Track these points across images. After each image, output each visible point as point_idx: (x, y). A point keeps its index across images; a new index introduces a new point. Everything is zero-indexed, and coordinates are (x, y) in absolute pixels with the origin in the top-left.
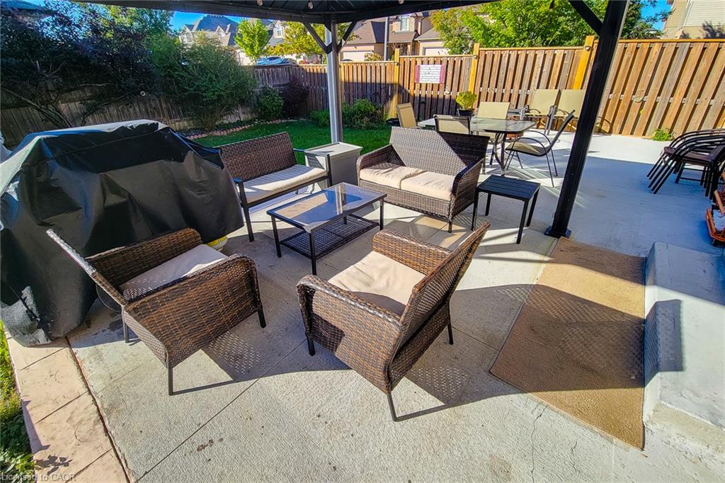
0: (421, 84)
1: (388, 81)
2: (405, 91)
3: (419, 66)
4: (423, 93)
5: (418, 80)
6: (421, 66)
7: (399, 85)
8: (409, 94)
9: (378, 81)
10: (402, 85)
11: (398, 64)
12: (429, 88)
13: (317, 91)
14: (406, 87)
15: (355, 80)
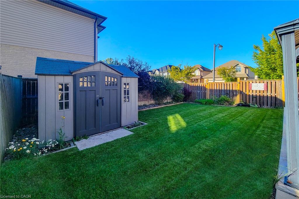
0: (253, 90)
1: (234, 89)
2: (244, 93)
3: (251, 84)
4: (254, 94)
5: (251, 88)
6: (252, 84)
7: (240, 91)
8: (246, 94)
9: (228, 89)
10: (242, 90)
11: (240, 83)
12: (258, 92)
13: (195, 93)
14: (244, 91)
15: (215, 88)
